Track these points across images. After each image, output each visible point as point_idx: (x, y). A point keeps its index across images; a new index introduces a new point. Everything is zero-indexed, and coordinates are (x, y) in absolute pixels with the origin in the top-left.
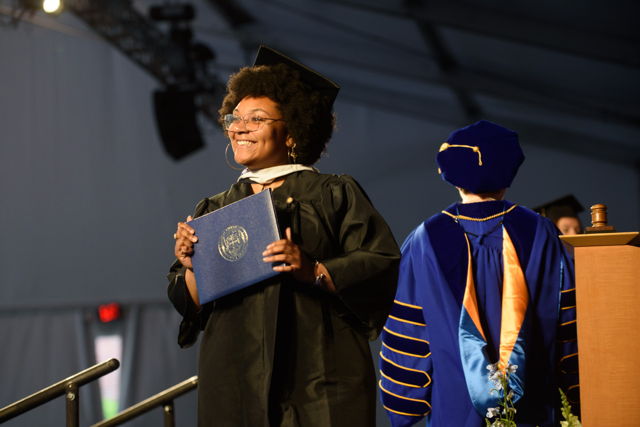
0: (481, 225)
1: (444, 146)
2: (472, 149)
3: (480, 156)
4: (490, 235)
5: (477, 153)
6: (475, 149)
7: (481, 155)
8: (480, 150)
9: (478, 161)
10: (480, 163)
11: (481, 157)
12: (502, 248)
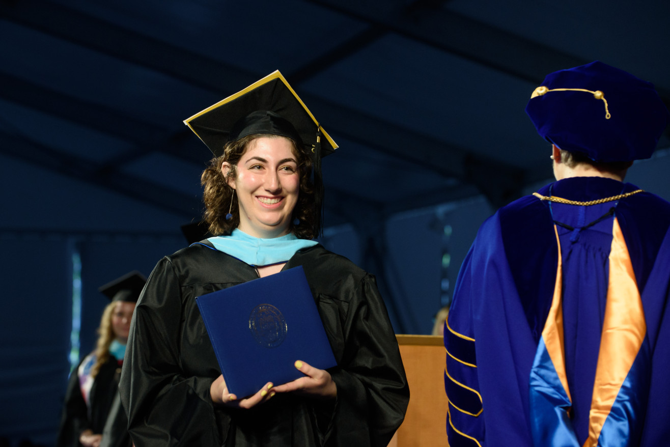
0: (582, 210)
1: (540, 91)
2: (593, 94)
3: (606, 105)
4: (592, 228)
5: (602, 101)
6: (598, 94)
7: (607, 103)
8: (605, 97)
9: (605, 113)
10: (608, 116)
11: (608, 107)
12: (609, 251)
